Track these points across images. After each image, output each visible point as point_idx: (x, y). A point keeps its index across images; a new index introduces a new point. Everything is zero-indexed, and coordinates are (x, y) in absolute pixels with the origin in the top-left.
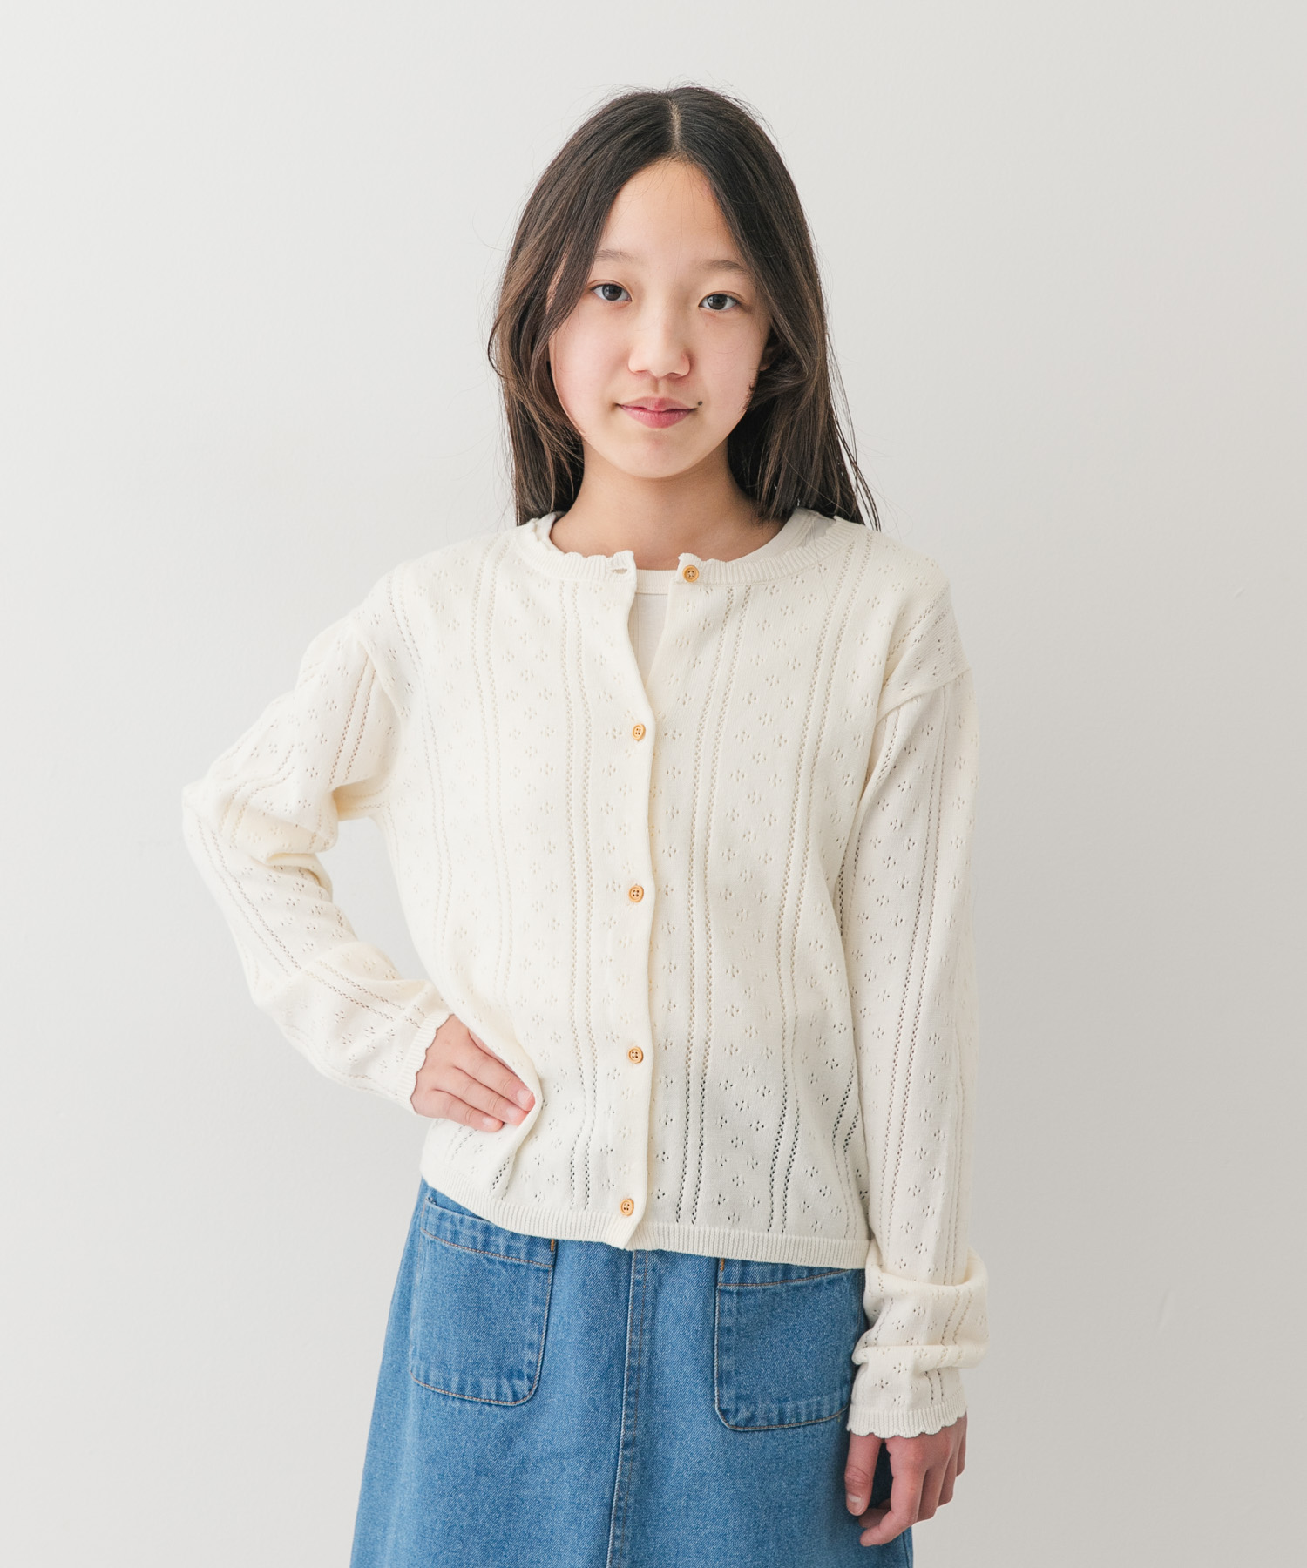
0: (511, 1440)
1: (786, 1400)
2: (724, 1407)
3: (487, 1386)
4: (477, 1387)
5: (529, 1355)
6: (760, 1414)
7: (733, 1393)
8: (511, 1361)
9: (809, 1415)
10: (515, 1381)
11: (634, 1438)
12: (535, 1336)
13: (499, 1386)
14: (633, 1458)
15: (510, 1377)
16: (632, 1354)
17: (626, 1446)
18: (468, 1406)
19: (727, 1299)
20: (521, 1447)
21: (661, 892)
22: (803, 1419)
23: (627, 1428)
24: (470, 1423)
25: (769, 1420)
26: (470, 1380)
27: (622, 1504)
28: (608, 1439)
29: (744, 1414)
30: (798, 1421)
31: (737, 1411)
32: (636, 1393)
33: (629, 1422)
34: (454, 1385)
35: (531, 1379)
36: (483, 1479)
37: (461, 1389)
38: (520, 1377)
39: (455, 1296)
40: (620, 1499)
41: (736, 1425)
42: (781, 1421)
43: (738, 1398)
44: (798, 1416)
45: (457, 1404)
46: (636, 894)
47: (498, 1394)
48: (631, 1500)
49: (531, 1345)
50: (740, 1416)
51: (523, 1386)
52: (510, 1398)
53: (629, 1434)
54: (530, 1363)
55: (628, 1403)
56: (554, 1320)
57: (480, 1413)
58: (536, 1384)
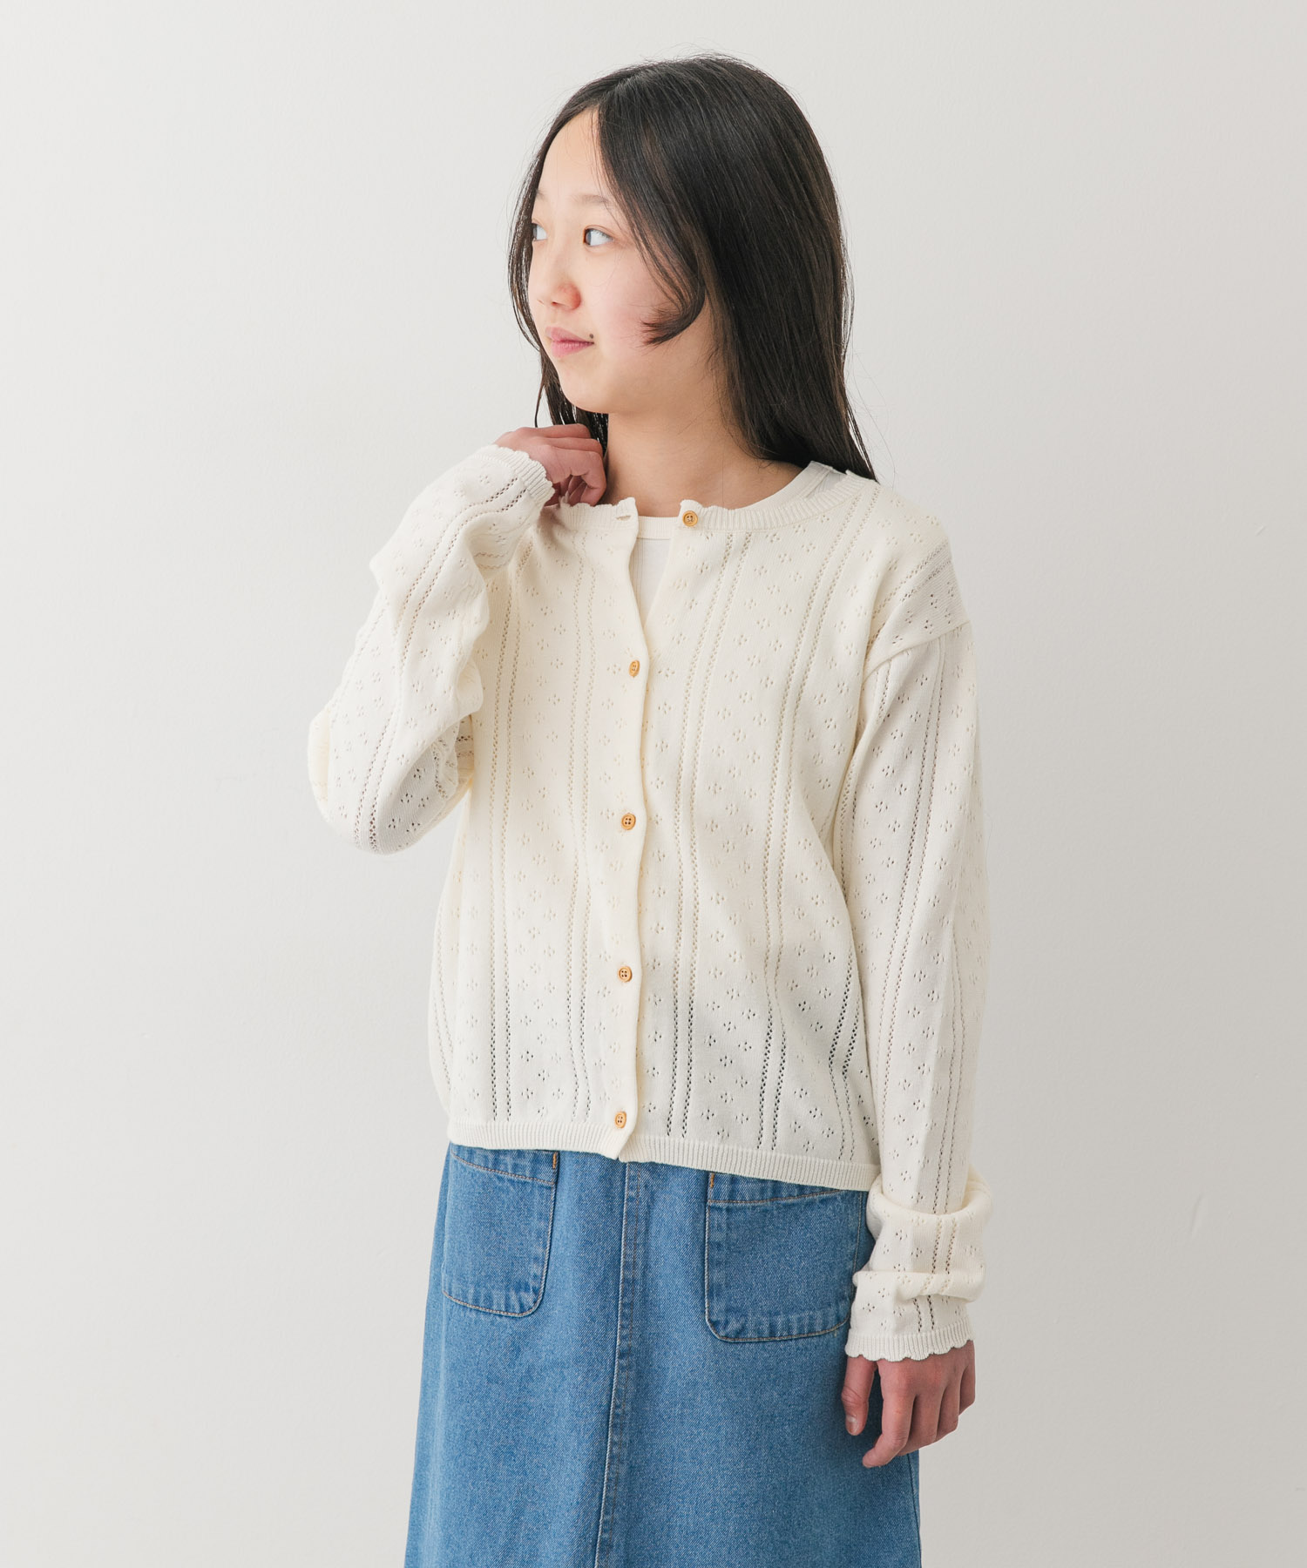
0: (519, 1350)
1: (777, 1314)
2: (714, 1318)
3: (498, 1297)
4: (489, 1298)
5: (535, 1269)
6: (750, 1326)
7: (723, 1305)
8: (518, 1274)
9: (801, 1329)
10: (522, 1294)
11: (630, 1348)
12: (540, 1250)
13: (507, 1298)
14: (629, 1367)
15: (517, 1291)
16: (626, 1267)
17: (622, 1356)
18: (482, 1317)
19: (716, 1215)
20: (527, 1356)
21: (651, 822)
22: (795, 1332)
23: (623, 1338)
24: (484, 1333)
25: (759, 1333)
26: (483, 1292)
27: (619, 1411)
28: (604, 1349)
29: (734, 1325)
30: (790, 1334)
31: (727, 1323)
32: (631, 1305)
33: (625, 1333)
34: (470, 1297)
35: (536, 1292)
36: (494, 1387)
37: (476, 1301)
38: (527, 1290)
39: (470, 1212)
40: (617, 1407)
41: (727, 1337)
42: (772, 1333)
43: (728, 1310)
44: (789, 1329)
45: (473, 1315)
46: (629, 822)
47: (507, 1306)
48: (628, 1408)
49: (536, 1259)
50: (730, 1328)
51: (528, 1298)
52: (517, 1311)
53: (625, 1344)
54: (535, 1276)
55: (623, 1315)
56: (556, 1235)
57: (492, 1323)
58: (541, 1297)
